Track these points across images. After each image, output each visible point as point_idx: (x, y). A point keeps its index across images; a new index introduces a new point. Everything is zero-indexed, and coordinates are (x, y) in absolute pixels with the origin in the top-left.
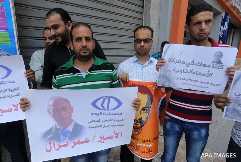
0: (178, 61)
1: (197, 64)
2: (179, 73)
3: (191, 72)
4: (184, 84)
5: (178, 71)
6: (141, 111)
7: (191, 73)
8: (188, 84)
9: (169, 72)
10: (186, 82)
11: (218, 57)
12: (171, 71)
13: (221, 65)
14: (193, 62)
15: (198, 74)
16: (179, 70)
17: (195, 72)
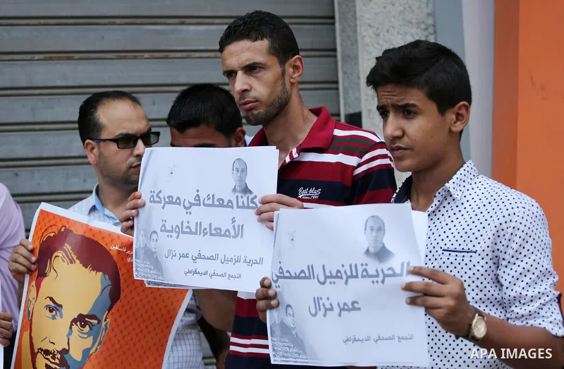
0: (168, 197)
1: (206, 202)
2: (175, 235)
3: (199, 230)
4: (189, 272)
5: (172, 231)
6: (72, 325)
7: (200, 234)
8: (199, 273)
9: (154, 236)
10: (192, 267)
11: (239, 174)
12: (158, 231)
13: (251, 197)
14: (198, 196)
15: (214, 235)
16: (172, 227)
17: (208, 230)
